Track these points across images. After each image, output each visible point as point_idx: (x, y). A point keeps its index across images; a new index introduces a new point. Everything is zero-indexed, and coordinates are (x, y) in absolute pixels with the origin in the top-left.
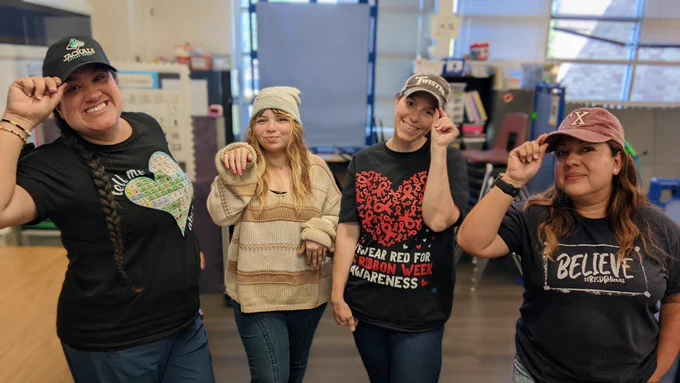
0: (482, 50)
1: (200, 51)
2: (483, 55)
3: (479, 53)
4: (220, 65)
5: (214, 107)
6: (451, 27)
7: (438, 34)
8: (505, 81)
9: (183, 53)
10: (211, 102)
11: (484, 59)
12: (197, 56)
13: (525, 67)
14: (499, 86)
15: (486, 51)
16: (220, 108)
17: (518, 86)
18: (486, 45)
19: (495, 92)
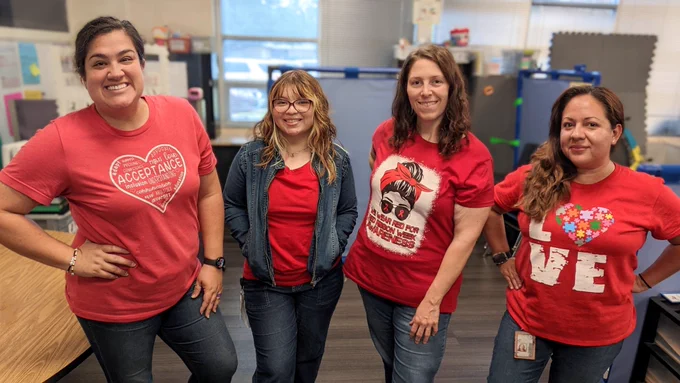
0: (462, 35)
1: (179, 32)
2: (463, 40)
3: (459, 39)
4: (199, 47)
5: (195, 89)
6: (433, 12)
7: (420, 19)
8: (485, 67)
9: (162, 35)
10: (191, 84)
11: (465, 45)
12: (176, 38)
13: (506, 54)
14: (479, 72)
15: (466, 37)
16: (200, 91)
17: (498, 71)
18: (466, 31)
19: (476, 78)
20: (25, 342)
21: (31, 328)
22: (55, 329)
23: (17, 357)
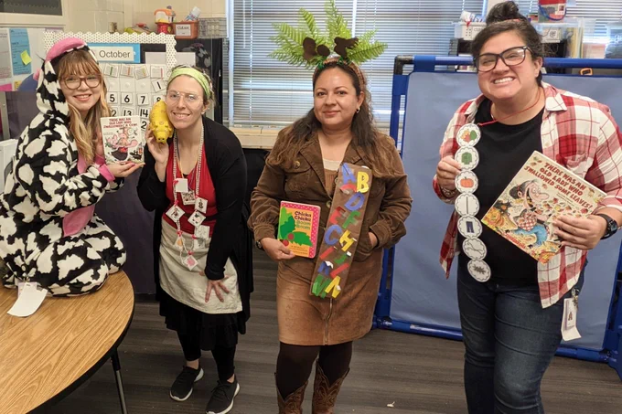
0: (556, 6)
2: (557, 13)
3: (552, 11)
9: (164, 18)
11: (559, 19)
15: (562, 9)
20: (18, 361)
21: (24, 345)
22: (48, 349)
23: (11, 376)
